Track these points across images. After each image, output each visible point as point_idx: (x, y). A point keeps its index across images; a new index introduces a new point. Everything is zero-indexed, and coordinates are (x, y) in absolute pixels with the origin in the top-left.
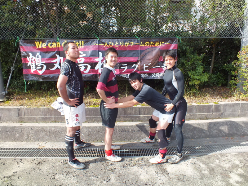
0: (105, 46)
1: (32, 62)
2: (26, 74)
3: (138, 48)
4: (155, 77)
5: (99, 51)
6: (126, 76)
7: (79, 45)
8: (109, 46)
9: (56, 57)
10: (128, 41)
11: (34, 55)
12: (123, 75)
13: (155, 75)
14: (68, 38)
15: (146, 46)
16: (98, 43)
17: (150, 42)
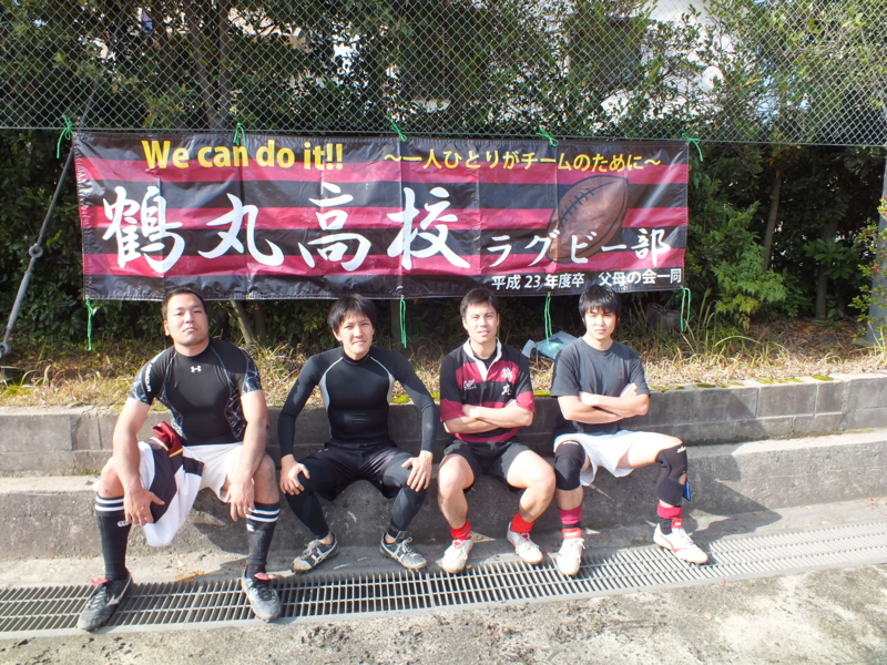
0: (425, 167)
1: (124, 222)
2: (93, 275)
3: (549, 177)
4: (610, 285)
5: (405, 184)
6: (506, 280)
7: (323, 158)
8: (444, 166)
9: (229, 206)
10: (514, 149)
11: (136, 193)
12: (494, 278)
13: (610, 280)
14: (282, 130)
15: (577, 168)
16: (402, 155)
17: (592, 155)
